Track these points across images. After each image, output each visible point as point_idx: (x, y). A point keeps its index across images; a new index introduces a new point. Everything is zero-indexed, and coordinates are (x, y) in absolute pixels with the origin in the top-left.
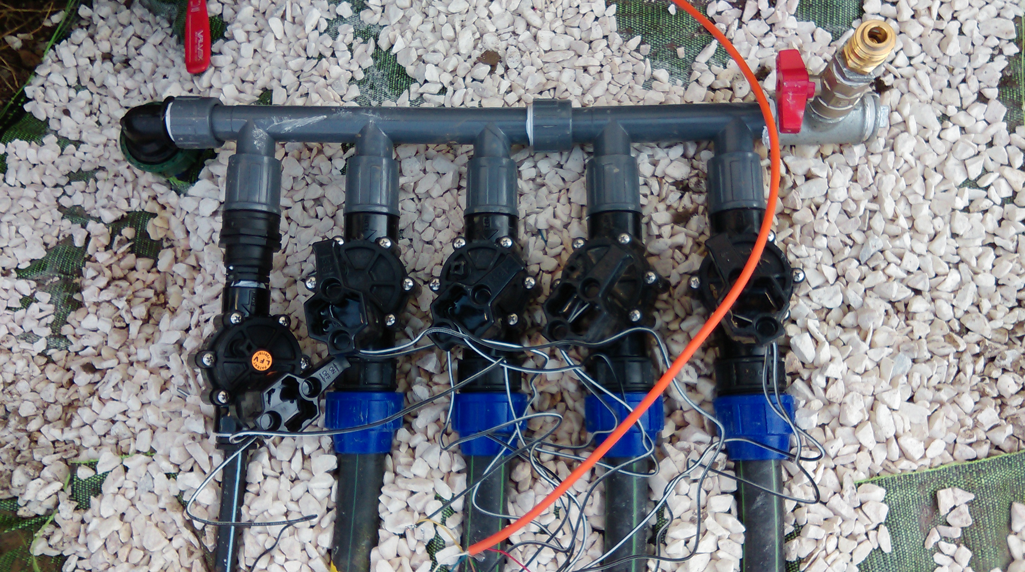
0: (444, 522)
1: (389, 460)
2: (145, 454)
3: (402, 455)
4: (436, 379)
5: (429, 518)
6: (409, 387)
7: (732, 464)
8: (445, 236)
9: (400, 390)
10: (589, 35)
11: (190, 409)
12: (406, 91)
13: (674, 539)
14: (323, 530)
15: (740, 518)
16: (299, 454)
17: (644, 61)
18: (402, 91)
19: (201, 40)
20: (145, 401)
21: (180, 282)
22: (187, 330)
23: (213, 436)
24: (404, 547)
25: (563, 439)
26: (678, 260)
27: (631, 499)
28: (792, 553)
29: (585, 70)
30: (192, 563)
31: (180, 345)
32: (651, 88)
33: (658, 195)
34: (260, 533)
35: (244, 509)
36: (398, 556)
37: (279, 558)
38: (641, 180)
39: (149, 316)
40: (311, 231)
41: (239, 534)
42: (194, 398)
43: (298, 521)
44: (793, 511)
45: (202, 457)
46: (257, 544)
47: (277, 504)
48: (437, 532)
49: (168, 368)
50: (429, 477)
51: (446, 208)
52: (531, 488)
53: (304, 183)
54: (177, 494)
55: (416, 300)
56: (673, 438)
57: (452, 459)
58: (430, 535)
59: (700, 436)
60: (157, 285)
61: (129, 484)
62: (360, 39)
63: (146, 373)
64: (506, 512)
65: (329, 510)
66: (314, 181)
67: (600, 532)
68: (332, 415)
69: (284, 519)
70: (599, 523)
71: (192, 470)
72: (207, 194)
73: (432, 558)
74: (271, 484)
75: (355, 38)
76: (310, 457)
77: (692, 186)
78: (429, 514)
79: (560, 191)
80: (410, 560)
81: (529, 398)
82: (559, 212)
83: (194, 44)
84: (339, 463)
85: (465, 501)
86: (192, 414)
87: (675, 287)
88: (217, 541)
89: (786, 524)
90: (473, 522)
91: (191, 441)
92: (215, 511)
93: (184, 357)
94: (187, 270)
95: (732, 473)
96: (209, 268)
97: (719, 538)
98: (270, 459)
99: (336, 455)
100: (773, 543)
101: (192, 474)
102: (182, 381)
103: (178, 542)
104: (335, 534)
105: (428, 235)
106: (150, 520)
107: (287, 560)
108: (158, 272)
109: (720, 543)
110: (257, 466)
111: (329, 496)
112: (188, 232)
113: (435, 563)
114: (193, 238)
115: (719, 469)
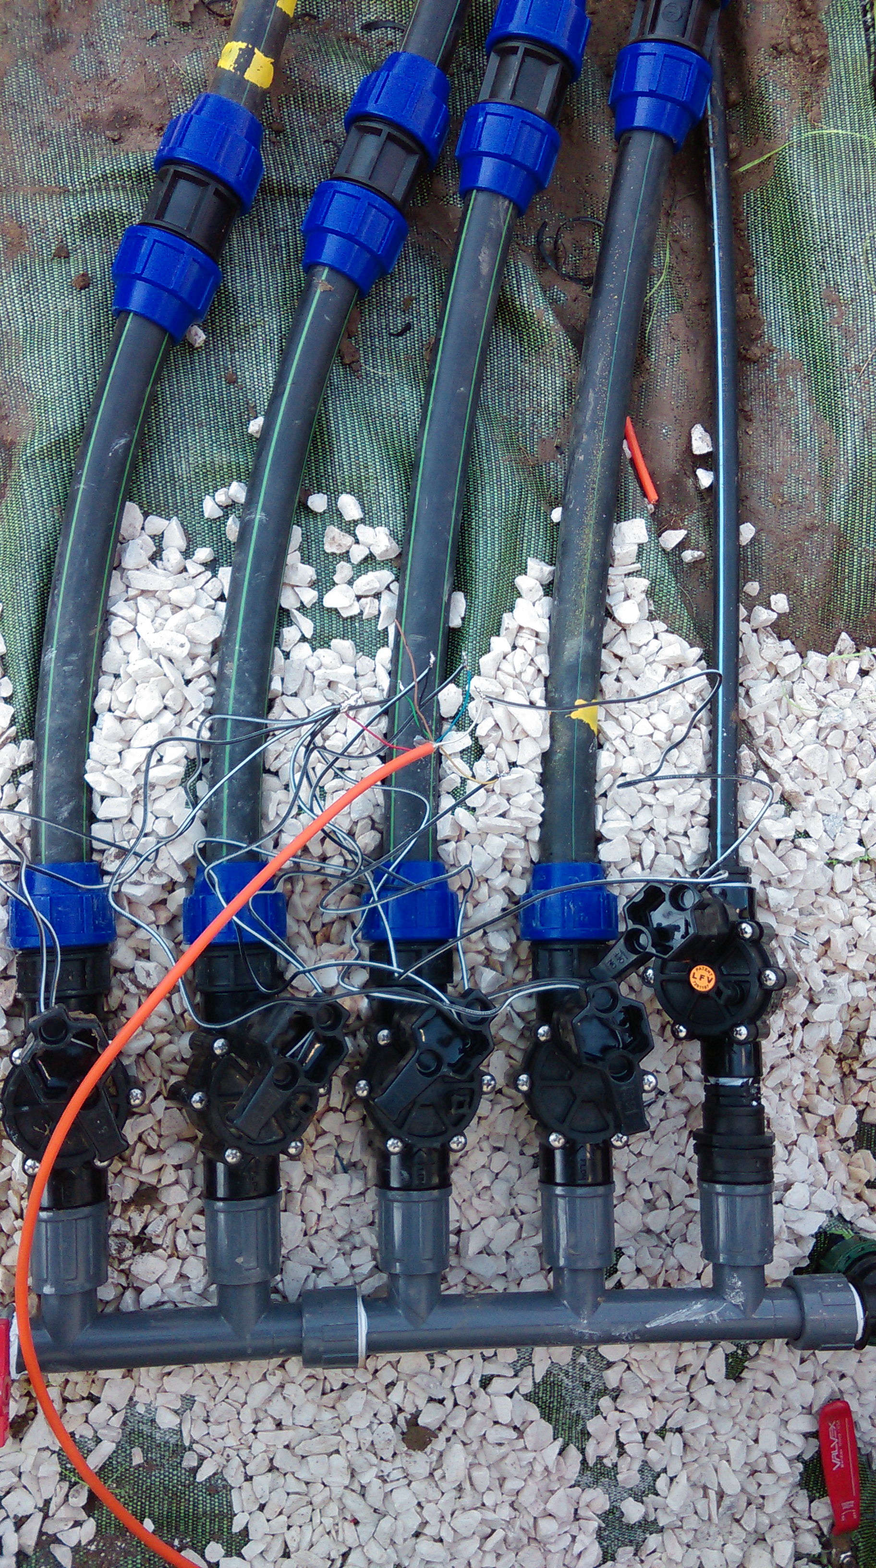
0: (464, 781)
1: (535, 855)
2: (839, 862)
3: (520, 861)
4: (481, 959)
5: (482, 786)
6: (514, 947)
7: (96, 857)
8: (477, 1159)
9: (525, 945)
10: (273, 1480)
11: (788, 917)
12: (538, 1380)
13: (177, 763)
14: (610, 771)
15: (90, 790)
16: (647, 862)
17: (193, 1442)
18: (544, 1381)
19: (834, 1453)
20: (849, 929)
21: (824, 1090)
22: (805, 1023)
23: (755, 883)
24: (510, 751)
25: (314, 884)
26: (152, 1133)
27: (230, 812)
28: (25, 749)
29: (279, 1425)
30: (766, 730)
31: (813, 1003)
32: (183, 1397)
33: (177, 1229)
34: (686, 767)
35: (709, 795)
36: (517, 742)
37: (660, 737)
38: (202, 1251)
39: (858, 1042)
40: (657, 1163)
41: (712, 765)
42: (787, 932)
43: (640, 781)
44: (19, 801)
45: (767, 857)
46: (688, 754)
47: (669, 802)
48: (471, 769)
49: (825, 972)
50: (484, 834)
51: (475, 1201)
52: (356, 823)
53: (671, 1232)
54: (793, 813)
55: (511, 1066)
56: (170, 888)
57: (455, 856)
58: (480, 766)
59: (136, 892)
60: (855, 1086)
61: (854, 823)
62: (608, 1462)
63: (852, 965)
64: (387, 794)
65: (605, 795)
66: (658, 1235)
67: (268, 771)
68: (610, 912)
69: (658, 783)
70: (269, 781)
71: (778, 841)
72: (801, 1214)
73: (476, 740)
74: (678, 825)
75: (615, 1465)
76: (633, 859)
77: (129, 1245)
78: (482, 790)
79: (316, 1232)
80: (502, 737)
81: (360, 936)
82: (319, 1200)
83: (844, 1447)
84: (596, 852)
85: (437, 806)
86: (786, 912)
87: (158, 1094)
88: (736, 757)
89: (31, 784)
90: (427, 782)
91: (782, 877)
92: (745, 792)
93: (804, 986)
94: (816, 1107)
95: (96, 845)
96: (788, 1109)
97: (118, 766)
98: (682, 856)
99: (600, 861)
100: (50, 761)
101: (777, 836)
102: (804, 954)
103: (787, 754)
104: (594, 767)
105: (499, 1160)
106: (823, 781)
107: (651, 735)
108: (855, 1105)
109: (118, 760)
110: (697, 848)
111: (605, 811)
112: (822, 1160)
113: (472, 734)
114: (813, 1151)
115: (113, 851)
